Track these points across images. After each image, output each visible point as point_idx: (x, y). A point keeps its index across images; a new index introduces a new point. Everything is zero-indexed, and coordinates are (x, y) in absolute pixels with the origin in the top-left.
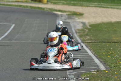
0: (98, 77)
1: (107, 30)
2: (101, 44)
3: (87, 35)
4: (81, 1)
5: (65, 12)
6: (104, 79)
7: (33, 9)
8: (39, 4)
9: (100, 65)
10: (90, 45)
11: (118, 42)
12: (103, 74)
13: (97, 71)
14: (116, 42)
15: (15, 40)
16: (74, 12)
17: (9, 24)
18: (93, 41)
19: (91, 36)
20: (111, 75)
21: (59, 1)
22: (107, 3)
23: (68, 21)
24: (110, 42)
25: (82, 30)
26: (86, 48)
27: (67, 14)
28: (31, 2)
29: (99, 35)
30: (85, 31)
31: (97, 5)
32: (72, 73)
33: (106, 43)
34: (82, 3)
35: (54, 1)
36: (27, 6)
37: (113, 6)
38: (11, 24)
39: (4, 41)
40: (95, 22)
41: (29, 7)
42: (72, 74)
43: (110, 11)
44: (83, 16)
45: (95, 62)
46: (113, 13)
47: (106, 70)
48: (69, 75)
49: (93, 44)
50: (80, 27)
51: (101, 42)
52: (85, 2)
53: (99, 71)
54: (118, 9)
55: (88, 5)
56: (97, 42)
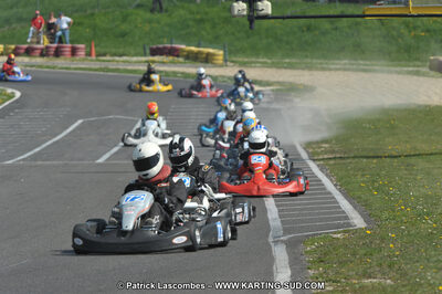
1: (373, 127)
2: (356, 162)
4: (307, 57)
5: (268, 84)
6: (363, 252)
7: (188, 80)
9: (352, 215)
10: (330, 165)
12: (360, 238)
13: (345, 232)
14: (396, 157)
16: (290, 83)
18: (338, 156)
20: (378, 242)
21: (254, 59)
23: (275, 106)
26: (320, 172)
27: (273, 90)
31: (347, 67)
32: (282, 238)
33: (370, 160)
34: (309, 60)
35: (240, 59)
36: (175, 73)
41: (179, 75)
42: (282, 241)
45: (339, 207)
46: (387, 84)
47: (366, 229)
48: (272, 244)
49: (338, 161)
51: (358, 157)
52: (317, 58)
53: (348, 232)
54: (399, 73)
55: (325, 66)
56: (348, 158)
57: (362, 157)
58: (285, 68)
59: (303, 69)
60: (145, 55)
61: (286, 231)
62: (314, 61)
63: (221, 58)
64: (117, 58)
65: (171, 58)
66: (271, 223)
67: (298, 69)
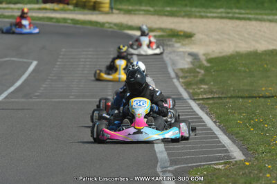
0: (227, 176)
1: (247, 70)
2: (233, 102)
3: (202, 81)
4: (186, 5)
6: (242, 181)
7: (78, 26)
8: (92, 14)
9: (232, 149)
10: (208, 104)
11: (273, 97)
12: (240, 169)
13: (225, 163)
14: (269, 97)
15: (38, 96)
16: (171, 30)
17: (25, 60)
18: (216, 96)
19: (212, 83)
20: (256, 172)
21: (137, 7)
22: (248, 8)
24: (256, 97)
25: (190, 71)
26: (201, 111)
28: (74, 10)
29: (229, 82)
30: (199, 72)
31: (224, 15)
32: (169, 169)
33: (246, 100)
34: (188, 9)
35: (125, 7)
36: (65, 20)
37: (261, 14)
38: (30, 61)
39: (13, 100)
40: (220, 53)
41: (69, 21)
42: (169, 171)
43: (254, 26)
44: (193, 39)
45: (220, 142)
46: (260, 30)
47: (245, 161)
48: (161, 174)
49: (216, 101)
50: (185, 63)
51: (234, 97)
52: (196, 7)
53: (229, 163)
54: (271, 21)
55: (203, 14)
57: (238, 97)
58: (167, 16)
59: (183, 17)
60: (37, 2)
61: (173, 162)
62: (194, 9)
63: (107, 5)
64: (12, 6)
65: (61, 6)
66: (158, 155)
67: (178, 16)
